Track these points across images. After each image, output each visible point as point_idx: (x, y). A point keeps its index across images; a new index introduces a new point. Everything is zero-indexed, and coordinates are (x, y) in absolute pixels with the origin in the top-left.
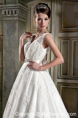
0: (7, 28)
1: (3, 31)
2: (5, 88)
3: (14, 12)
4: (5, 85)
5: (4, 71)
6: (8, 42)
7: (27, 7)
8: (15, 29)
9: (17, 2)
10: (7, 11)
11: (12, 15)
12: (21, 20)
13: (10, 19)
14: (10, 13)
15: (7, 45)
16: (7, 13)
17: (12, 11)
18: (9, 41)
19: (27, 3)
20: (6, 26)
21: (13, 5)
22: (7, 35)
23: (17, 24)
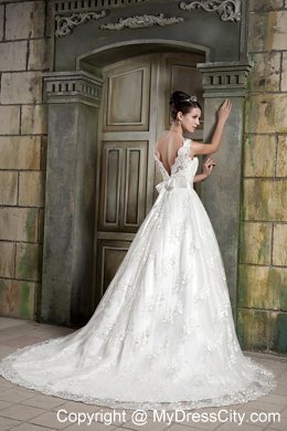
0: (55, 120)
1: (47, 126)
2: (49, 252)
3: (70, 87)
4: (48, 246)
5: (47, 215)
6: (56, 149)
7: (101, 77)
8: (71, 121)
9: (78, 68)
10: (57, 84)
11: (66, 93)
12: (85, 102)
13: (63, 101)
14: (63, 89)
15: (56, 155)
16: (57, 89)
17: (67, 85)
18: (59, 146)
19: (100, 67)
20: (55, 115)
21: (68, 73)
22: (54, 133)
23: (76, 112)
